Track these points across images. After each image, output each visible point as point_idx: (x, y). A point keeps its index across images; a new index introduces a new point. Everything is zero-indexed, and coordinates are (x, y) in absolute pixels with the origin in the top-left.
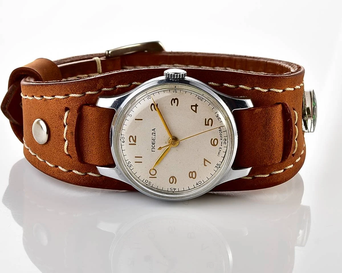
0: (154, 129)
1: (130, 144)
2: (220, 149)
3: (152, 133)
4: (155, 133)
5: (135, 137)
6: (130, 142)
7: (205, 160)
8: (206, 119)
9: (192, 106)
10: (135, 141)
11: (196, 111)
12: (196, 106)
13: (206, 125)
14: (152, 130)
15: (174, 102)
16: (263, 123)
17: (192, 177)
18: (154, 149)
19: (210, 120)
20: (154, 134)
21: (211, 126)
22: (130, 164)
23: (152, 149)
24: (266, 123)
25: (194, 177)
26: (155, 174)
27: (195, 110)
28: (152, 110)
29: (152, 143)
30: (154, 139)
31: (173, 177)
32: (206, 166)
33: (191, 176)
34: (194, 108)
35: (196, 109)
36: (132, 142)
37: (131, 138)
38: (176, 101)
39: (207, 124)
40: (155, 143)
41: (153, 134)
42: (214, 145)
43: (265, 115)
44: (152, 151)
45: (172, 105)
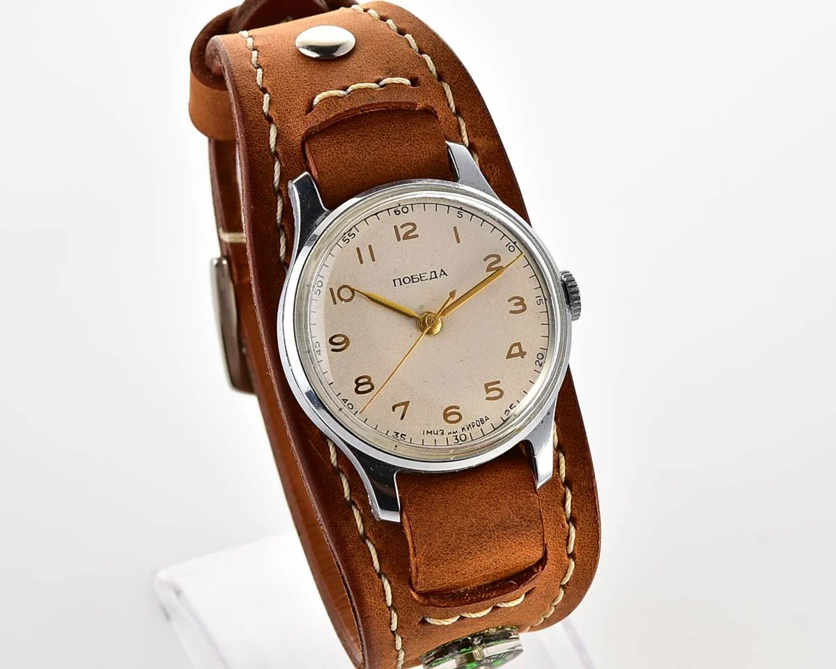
0: (445, 274)
1: (395, 227)
2: (440, 433)
3: (435, 272)
4: (436, 277)
5: (417, 236)
6: (402, 227)
7: (406, 404)
8: (498, 382)
9: (519, 344)
10: (406, 237)
11: (510, 356)
12: (522, 354)
13: (486, 386)
14: (442, 270)
15: (516, 304)
16: (508, 521)
17: (358, 385)
18: (401, 284)
19: (498, 393)
20: (433, 276)
21: (487, 399)
22: (350, 238)
23: (400, 279)
24: (509, 527)
25: (360, 389)
26: (342, 300)
27: (512, 353)
28: (485, 260)
29: (412, 277)
30: (422, 279)
31: (347, 341)
32: (394, 411)
33: (360, 382)
34: (516, 350)
35: (515, 355)
36: (402, 232)
37: (411, 227)
38: (521, 307)
39: (489, 388)
40: (413, 282)
41: (433, 273)
42: (446, 416)
43: (525, 520)
44: (394, 280)
45: (509, 301)
